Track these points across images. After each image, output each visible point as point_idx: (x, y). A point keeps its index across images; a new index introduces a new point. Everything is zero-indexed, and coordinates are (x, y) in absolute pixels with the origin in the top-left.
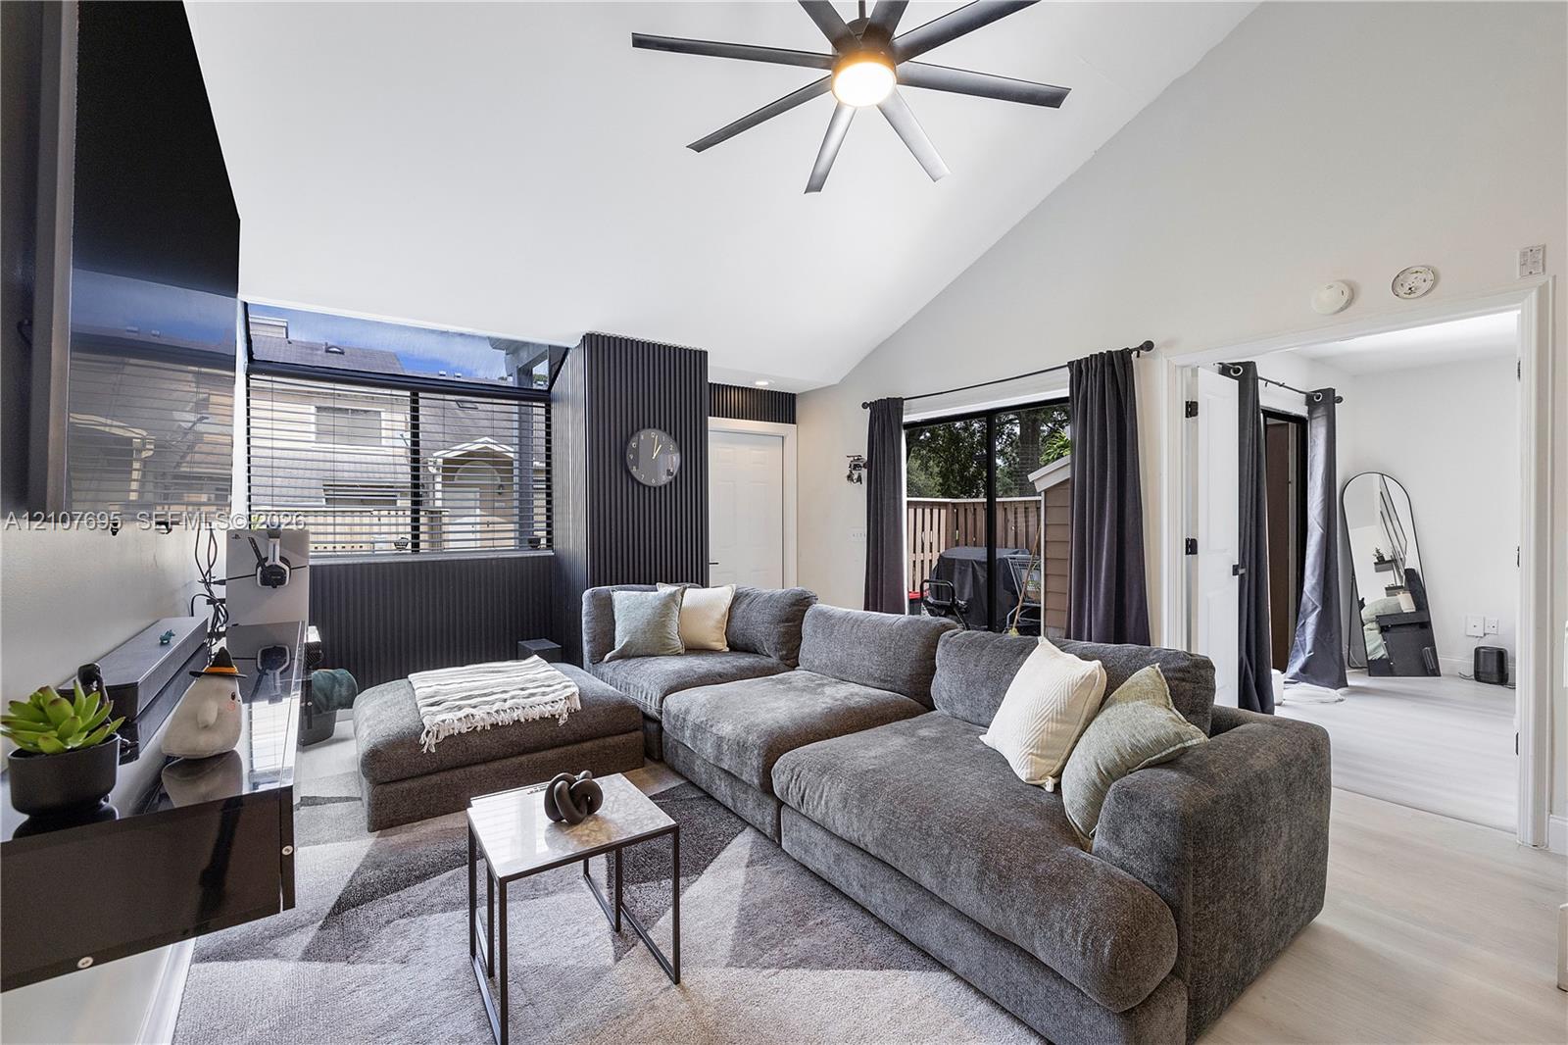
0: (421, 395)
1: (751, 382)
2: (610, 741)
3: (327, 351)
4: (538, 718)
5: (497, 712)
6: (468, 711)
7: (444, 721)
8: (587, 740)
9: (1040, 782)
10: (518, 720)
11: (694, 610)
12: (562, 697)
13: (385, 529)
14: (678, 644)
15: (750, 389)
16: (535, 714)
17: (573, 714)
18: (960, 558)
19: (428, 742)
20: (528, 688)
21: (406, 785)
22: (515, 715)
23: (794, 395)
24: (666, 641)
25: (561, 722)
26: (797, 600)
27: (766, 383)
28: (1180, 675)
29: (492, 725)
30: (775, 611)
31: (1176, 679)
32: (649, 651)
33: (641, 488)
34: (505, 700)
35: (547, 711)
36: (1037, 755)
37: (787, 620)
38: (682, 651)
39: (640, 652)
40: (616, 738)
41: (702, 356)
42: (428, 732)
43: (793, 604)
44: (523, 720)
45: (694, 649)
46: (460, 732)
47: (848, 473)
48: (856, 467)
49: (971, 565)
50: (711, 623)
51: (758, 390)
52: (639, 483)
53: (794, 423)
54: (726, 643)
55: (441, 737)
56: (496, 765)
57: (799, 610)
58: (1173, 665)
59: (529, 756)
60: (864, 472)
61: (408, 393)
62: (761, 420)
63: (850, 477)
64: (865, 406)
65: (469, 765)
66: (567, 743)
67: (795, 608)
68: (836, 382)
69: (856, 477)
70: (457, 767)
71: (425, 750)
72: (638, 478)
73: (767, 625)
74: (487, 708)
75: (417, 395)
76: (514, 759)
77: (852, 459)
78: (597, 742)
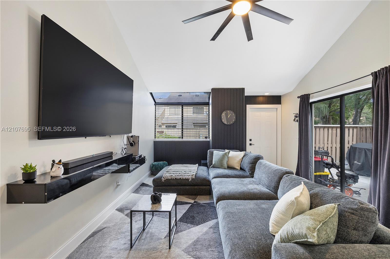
0: (184, 106)
1: (263, 94)
2: (201, 187)
3: (196, 96)
4: (185, 179)
5: (177, 176)
6: (172, 174)
7: (166, 176)
8: (196, 186)
9: (274, 234)
10: (181, 178)
11: (232, 157)
12: (191, 175)
13: (202, 132)
14: (226, 166)
15: (264, 96)
16: (184, 177)
17: (192, 179)
18: (358, 147)
19: (163, 179)
20: (186, 171)
21: (159, 187)
22: (180, 177)
23: (281, 96)
24: (223, 165)
25: (190, 180)
26: (256, 158)
27: (268, 94)
28: (352, 211)
29: (175, 178)
30: (250, 160)
31: (349, 212)
32: (218, 167)
33: (225, 125)
34: (180, 173)
35: (187, 177)
36: (275, 224)
37: (252, 163)
38: (226, 168)
39: (217, 167)
40: (203, 187)
41: (243, 89)
42: (163, 177)
43: (254, 159)
44: (182, 178)
45: (230, 168)
46: (169, 179)
47: (294, 119)
48: (296, 117)
49: (364, 150)
50: (236, 161)
51: (266, 96)
52: (225, 124)
53: (280, 104)
54: (240, 167)
55: (165, 179)
56: (176, 187)
57: (256, 161)
58: (349, 206)
59: (183, 187)
60: (298, 119)
61: (181, 106)
62: (269, 104)
63: (294, 120)
64: (298, 97)
65: (171, 186)
66: (192, 186)
67: (255, 160)
68: (291, 90)
69: (296, 120)
70: (168, 186)
71: (162, 181)
72: (224, 123)
73: (247, 164)
74: (176, 174)
75: (183, 106)
76: (180, 187)
77: (295, 114)
78: (198, 187)
